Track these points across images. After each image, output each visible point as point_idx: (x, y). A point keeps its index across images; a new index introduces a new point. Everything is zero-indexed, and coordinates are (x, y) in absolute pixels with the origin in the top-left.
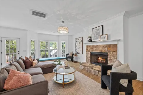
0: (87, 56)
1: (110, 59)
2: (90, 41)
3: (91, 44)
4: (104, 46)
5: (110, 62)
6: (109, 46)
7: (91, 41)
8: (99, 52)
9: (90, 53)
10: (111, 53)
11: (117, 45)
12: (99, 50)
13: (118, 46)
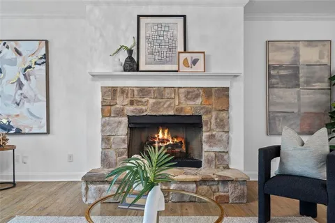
0: (106, 139)
1: (212, 137)
2: (132, 65)
3: (132, 82)
4: (191, 94)
5: (210, 146)
6: (208, 92)
7: (137, 70)
8: (171, 113)
9: (125, 120)
10: (214, 114)
11: (227, 89)
12: (169, 106)
13: (232, 93)
